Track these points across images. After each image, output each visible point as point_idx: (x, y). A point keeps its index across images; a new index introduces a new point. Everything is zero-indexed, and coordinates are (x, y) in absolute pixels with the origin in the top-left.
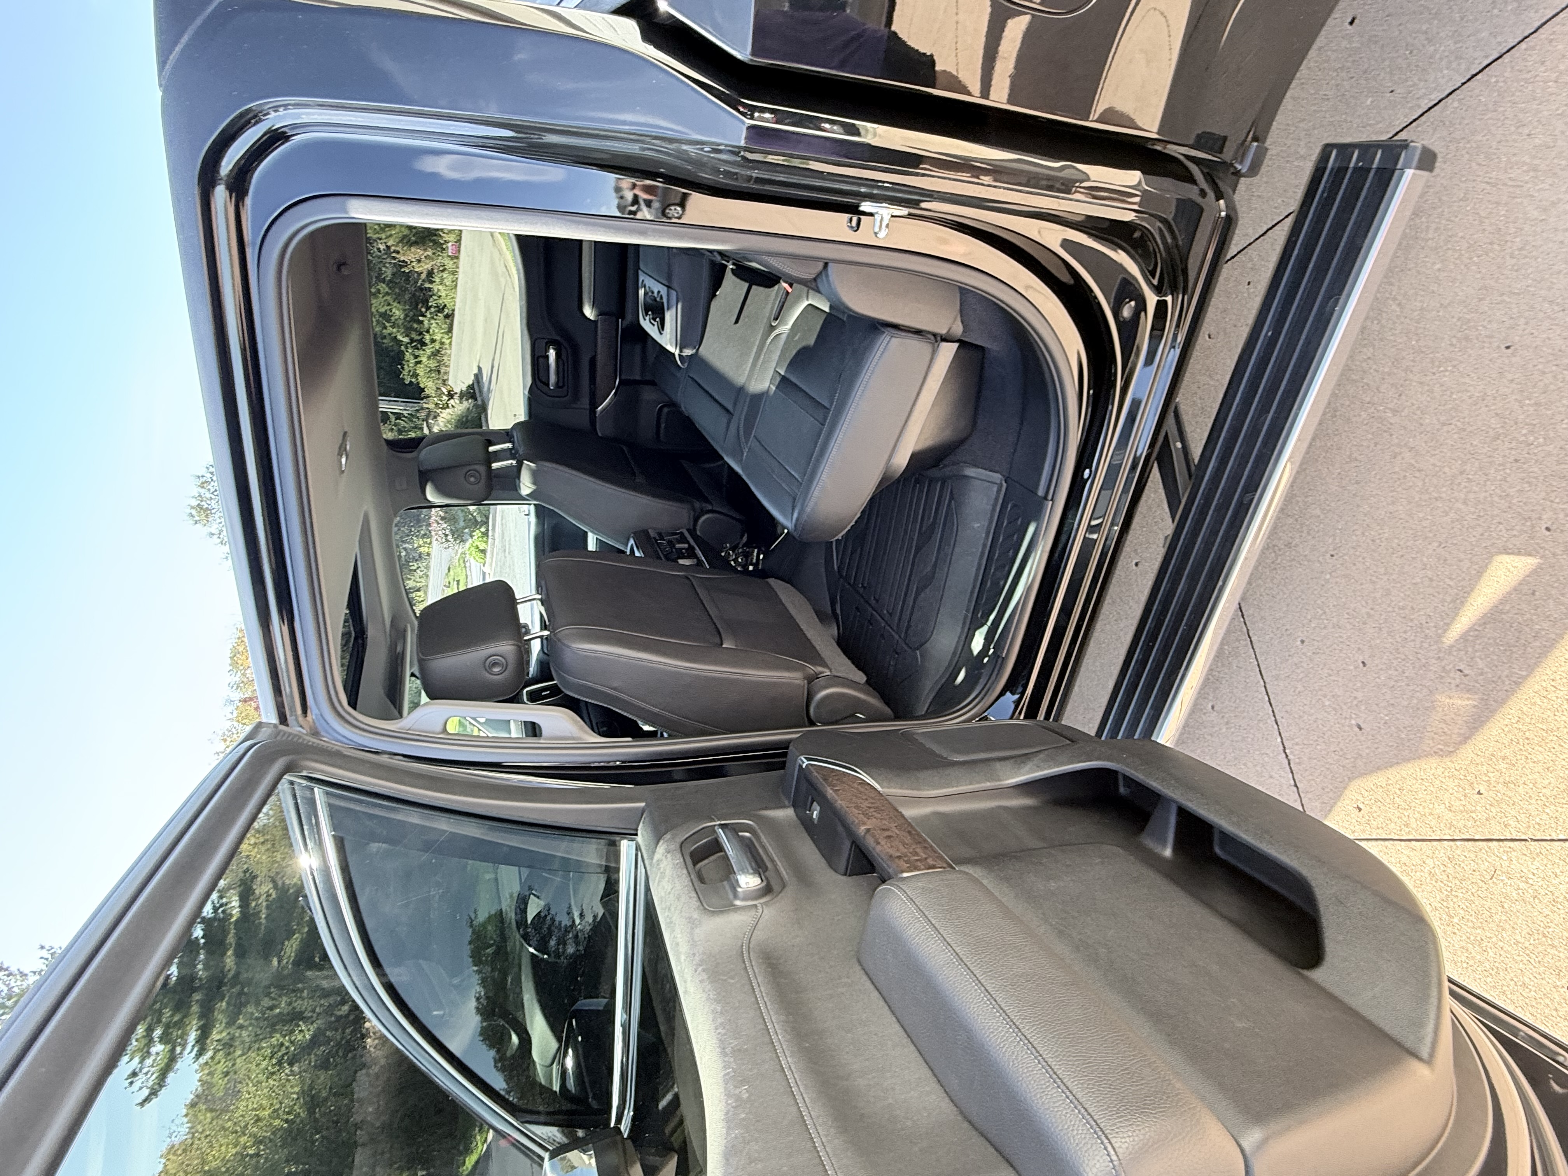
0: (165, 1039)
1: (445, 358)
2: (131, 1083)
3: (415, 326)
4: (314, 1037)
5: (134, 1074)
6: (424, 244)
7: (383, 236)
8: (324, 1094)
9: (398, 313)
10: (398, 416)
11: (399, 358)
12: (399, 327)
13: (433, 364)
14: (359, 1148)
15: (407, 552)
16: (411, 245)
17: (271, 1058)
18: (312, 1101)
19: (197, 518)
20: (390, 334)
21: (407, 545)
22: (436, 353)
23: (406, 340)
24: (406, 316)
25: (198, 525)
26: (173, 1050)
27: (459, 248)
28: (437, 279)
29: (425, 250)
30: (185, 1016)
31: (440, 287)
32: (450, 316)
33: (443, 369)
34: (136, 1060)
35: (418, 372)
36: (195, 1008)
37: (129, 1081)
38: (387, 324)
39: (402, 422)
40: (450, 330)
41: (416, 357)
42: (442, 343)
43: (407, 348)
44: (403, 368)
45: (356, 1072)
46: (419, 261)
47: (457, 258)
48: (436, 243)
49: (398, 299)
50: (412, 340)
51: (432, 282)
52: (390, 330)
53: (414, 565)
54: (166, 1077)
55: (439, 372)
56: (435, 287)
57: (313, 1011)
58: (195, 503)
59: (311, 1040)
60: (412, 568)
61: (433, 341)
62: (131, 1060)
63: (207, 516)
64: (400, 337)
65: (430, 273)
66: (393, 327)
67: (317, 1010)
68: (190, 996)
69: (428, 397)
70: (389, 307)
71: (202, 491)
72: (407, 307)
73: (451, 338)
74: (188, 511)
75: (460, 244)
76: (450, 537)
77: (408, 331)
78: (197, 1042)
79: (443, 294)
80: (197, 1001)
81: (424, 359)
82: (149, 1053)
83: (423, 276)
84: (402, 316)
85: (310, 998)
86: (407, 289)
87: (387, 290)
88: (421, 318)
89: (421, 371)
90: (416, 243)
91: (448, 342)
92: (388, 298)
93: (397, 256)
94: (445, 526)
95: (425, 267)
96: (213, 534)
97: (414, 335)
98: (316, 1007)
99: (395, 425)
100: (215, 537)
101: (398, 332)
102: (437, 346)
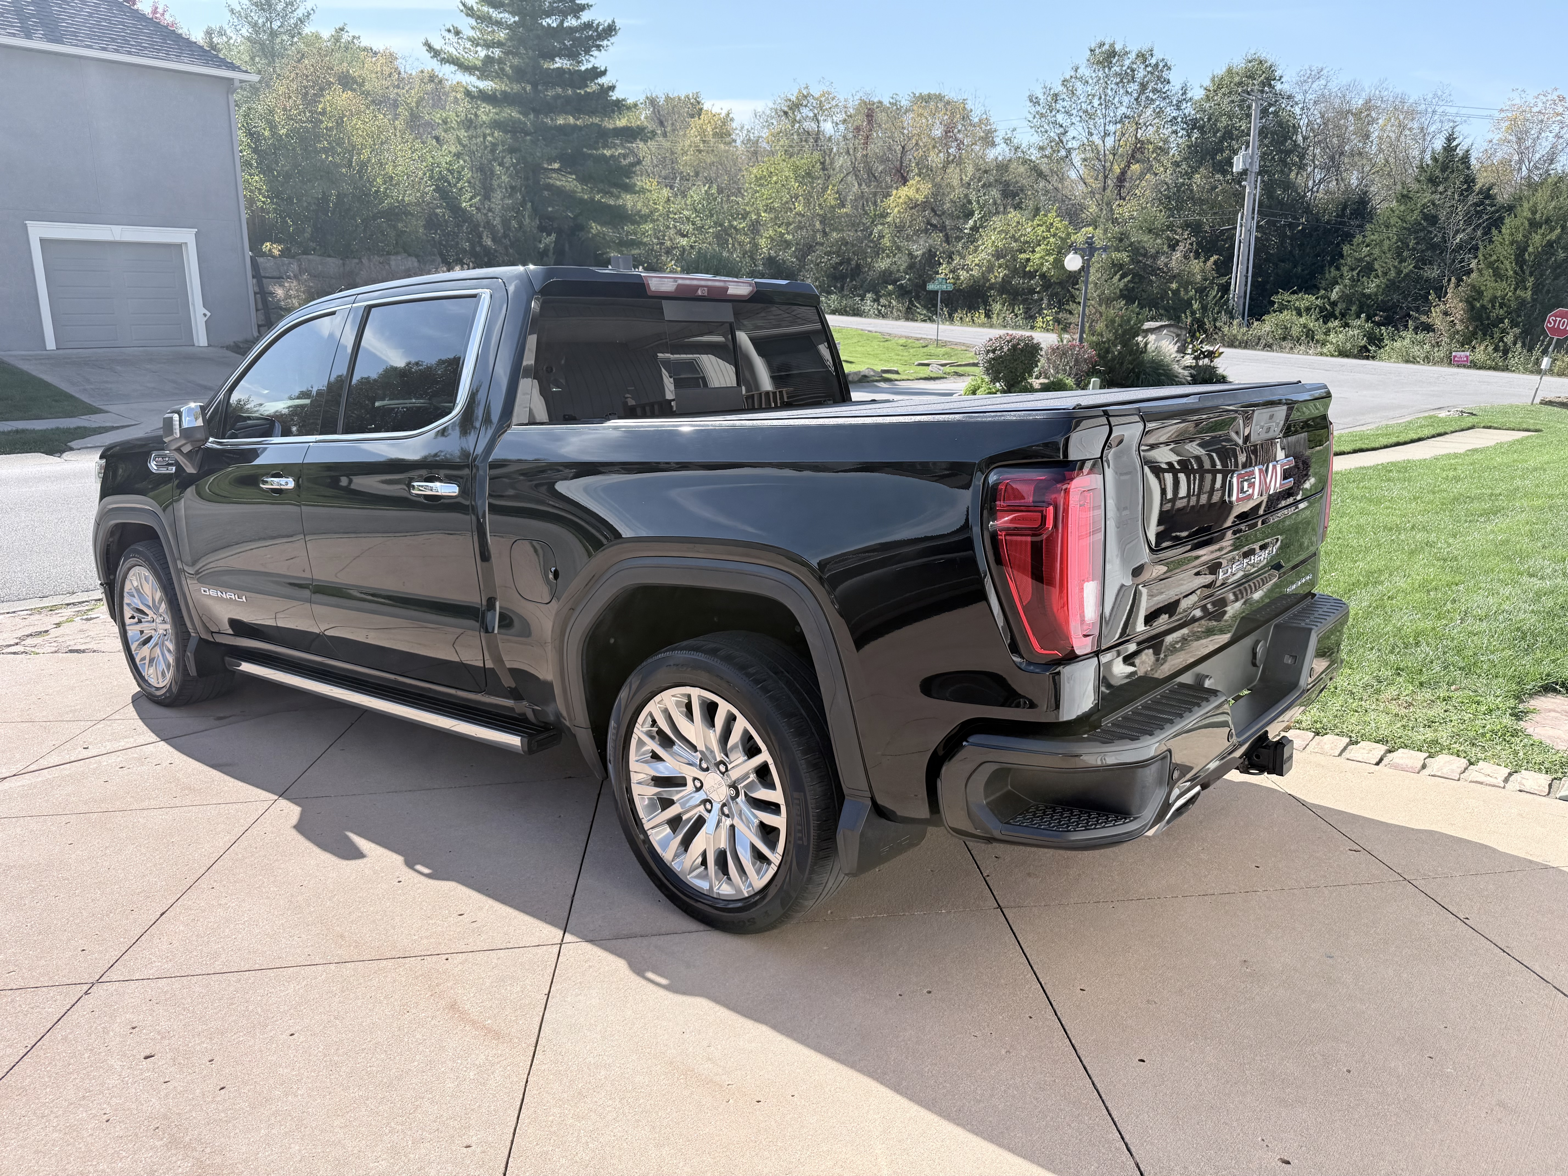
0: (488, 60)
1: (1302, 348)
2: (449, 31)
3: (1354, 308)
4: (464, 211)
5: (457, 33)
6: (1472, 319)
7: (1482, 266)
8: (400, 225)
9: (1372, 286)
10: (1225, 289)
11: (1309, 286)
12: (1352, 287)
13: (1295, 331)
14: (341, 262)
15: (1036, 301)
16: (1467, 301)
17: (448, 170)
18: (397, 213)
19: (1097, 51)
20: (1342, 276)
21: (1045, 301)
22: (1310, 335)
23: (1334, 296)
24: (1369, 297)
25: (1089, 53)
26: (475, 68)
27: (1464, 366)
28: (1420, 337)
29: (1461, 321)
30: (508, 77)
31: (1407, 341)
32: (1363, 353)
33: (1287, 344)
34: (471, 33)
35: (1285, 312)
36: (516, 87)
37: (451, 28)
38: (1355, 273)
39: (1214, 293)
40: (1343, 353)
41: (1308, 309)
42: (1324, 344)
43: (1322, 297)
44: (1294, 293)
45: (417, 256)
46: (1446, 314)
47: (1450, 364)
48: (1474, 334)
49: (1392, 286)
50: (1334, 304)
51: (1416, 330)
52: (1347, 275)
53: (1020, 310)
54: (450, 63)
55: (1284, 339)
56: (1408, 335)
57: (490, 210)
58: (1118, 48)
59: (460, 208)
60: (1017, 308)
61: (1327, 333)
62: (472, 28)
63: (1099, 62)
64: (1337, 289)
65: (1428, 328)
66: (1352, 279)
67: (490, 214)
68: (528, 82)
69: (1249, 325)
70: (1380, 274)
71: (1133, 56)
72: (1380, 298)
73: (1332, 356)
74: (1108, 41)
75: (1469, 367)
76: (991, 355)
77: (1347, 299)
78: (480, 91)
79: (1398, 344)
80: (524, 89)
81: (1303, 320)
82: (478, 45)
83: (1424, 318)
84: (1367, 291)
85: (503, 206)
86: (1405, 298)
87: (1405, 271)
88: (1363, 315)
89: (1286, 315)
90: (1472, 307)
91: (1325, 350)
92: (1393, 274)
93: (1452, 285)
94: (1006, 349)
95: (1436, 317)
96: (1076, 71)
97: (1341, 306)
98: (493, 213)
99: (1212, 283)
100: (1073, 73)
101: (1345, 286)
102: (1319, 336)
